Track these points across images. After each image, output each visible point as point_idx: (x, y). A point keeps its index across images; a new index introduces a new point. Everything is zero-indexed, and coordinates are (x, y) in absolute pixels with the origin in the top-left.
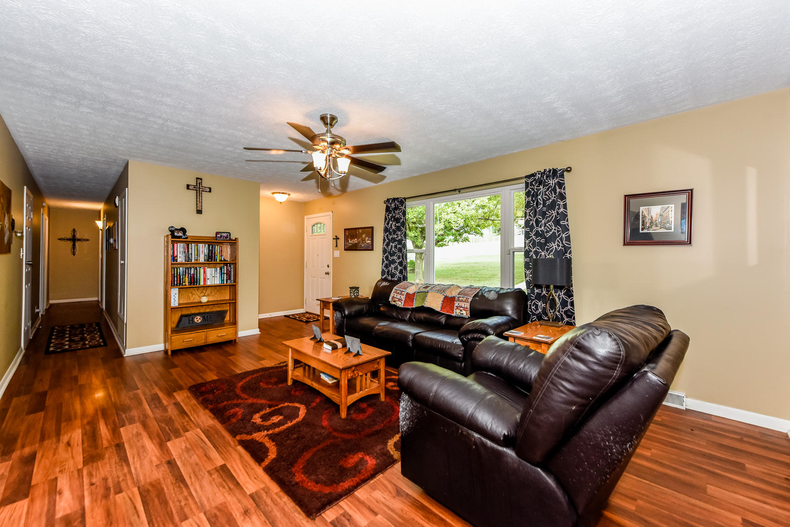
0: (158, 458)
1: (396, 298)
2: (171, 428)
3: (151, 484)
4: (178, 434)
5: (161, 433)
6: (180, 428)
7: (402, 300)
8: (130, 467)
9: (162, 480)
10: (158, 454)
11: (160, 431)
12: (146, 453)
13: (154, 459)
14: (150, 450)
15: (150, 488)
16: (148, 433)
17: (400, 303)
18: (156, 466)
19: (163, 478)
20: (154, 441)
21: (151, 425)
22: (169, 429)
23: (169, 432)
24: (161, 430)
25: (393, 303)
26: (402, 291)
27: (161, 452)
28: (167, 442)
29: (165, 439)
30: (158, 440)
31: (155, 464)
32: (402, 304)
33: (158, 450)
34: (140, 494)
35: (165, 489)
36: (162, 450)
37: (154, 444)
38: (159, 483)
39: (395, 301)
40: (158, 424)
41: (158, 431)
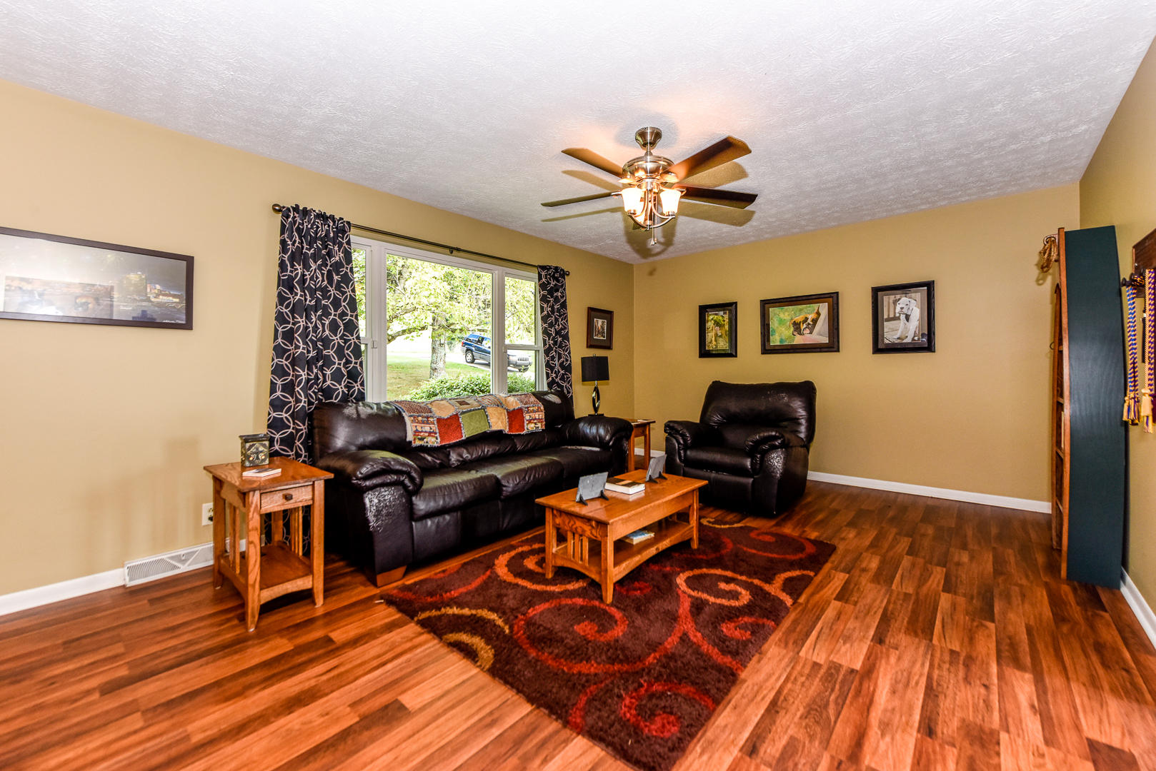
0: (888, 657)
1: (422, 432)
2: (827, 693)
3: (916, 635)
4: (833, 671)
5: (850, 695)
6: (818, 680)
7: (436, 433)
8: (928, 673)
9: (903, 631)
10: (883, 662)
11: (848, 702)
12: (896, 677)
13: (893, 660)
14: (889, 677)
15: (920, 632)
16: (867, 716)
17: (433, 439)
18: (897, 649)
19: (900, 631)
20: (872, 689)
21: (848, 731)
22: (833, 690)
23: (837, 687)
24: (844, 703)
25: (418, 443)
26: (428, 417)
27: (878, 662)
28: (857, 671)
29: (854, 678)
30: (865, 685)
31: (897, 652)
32: (439, 440)
33: (879, 667)
34: (932, 634)
35: (905, 622)
36: (874, 665)
37: (876, 684)
38: (907, 629)
39: (422, 439)
40: (835, 722)
41: (851, 703)
